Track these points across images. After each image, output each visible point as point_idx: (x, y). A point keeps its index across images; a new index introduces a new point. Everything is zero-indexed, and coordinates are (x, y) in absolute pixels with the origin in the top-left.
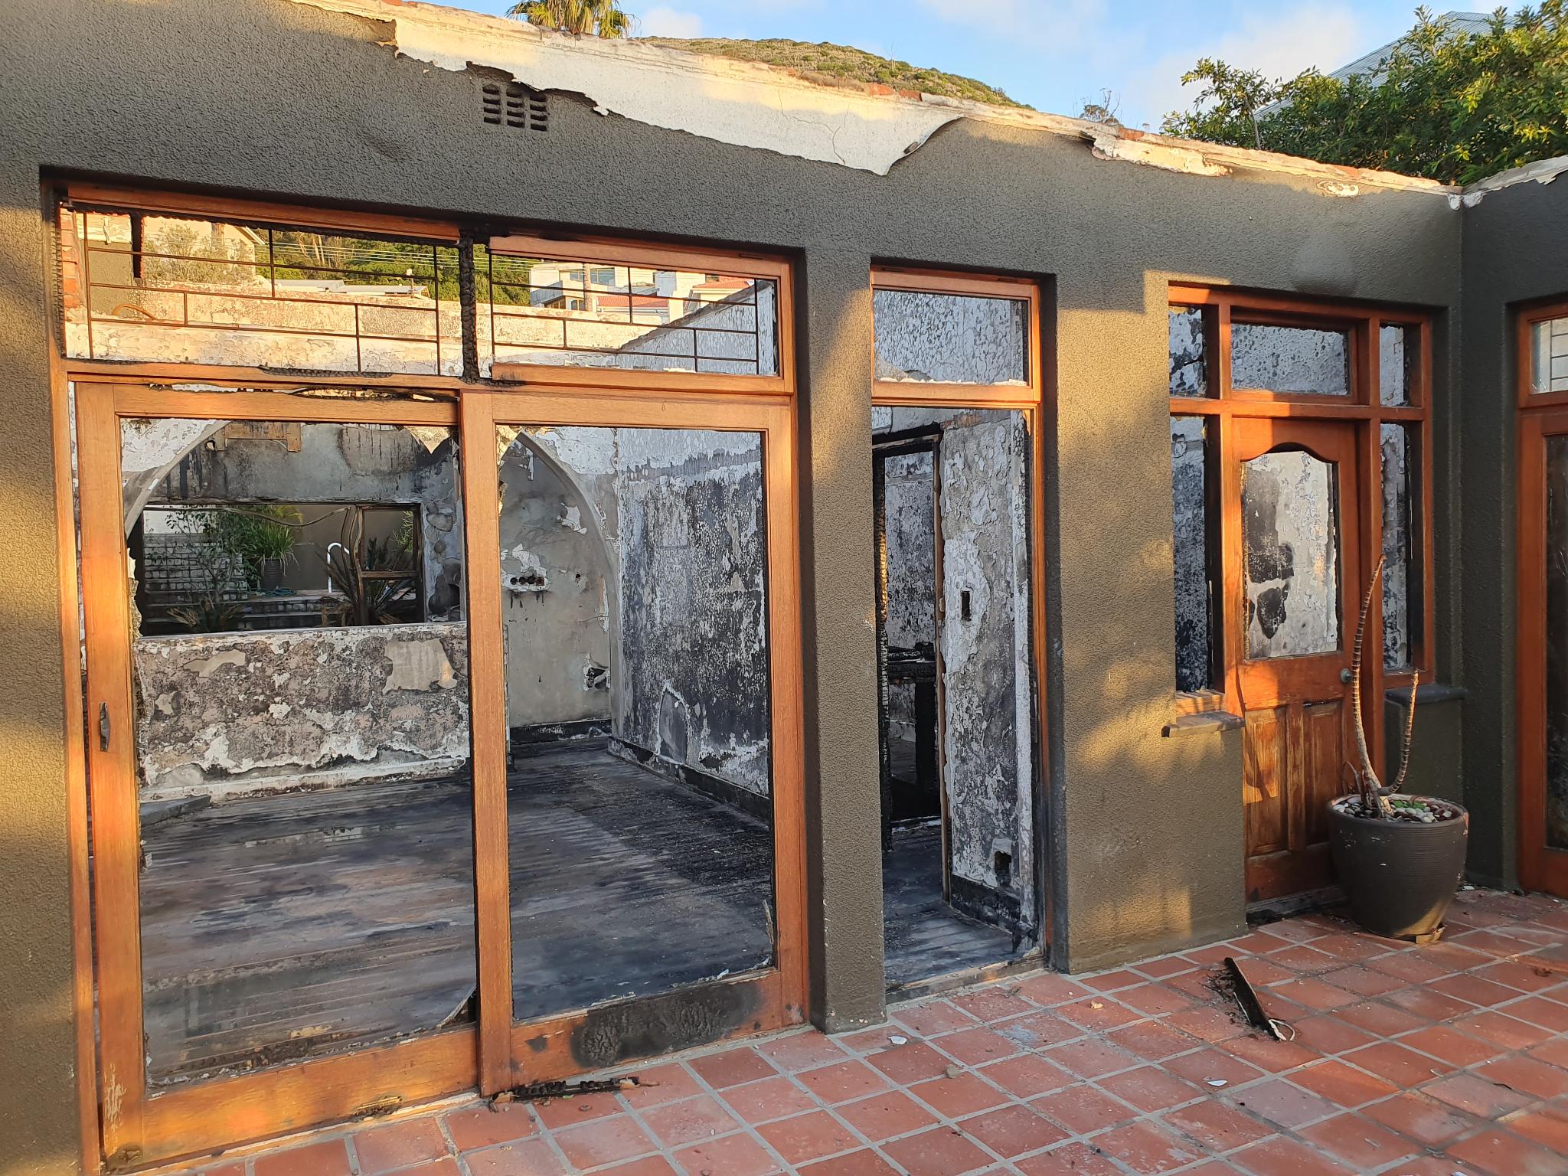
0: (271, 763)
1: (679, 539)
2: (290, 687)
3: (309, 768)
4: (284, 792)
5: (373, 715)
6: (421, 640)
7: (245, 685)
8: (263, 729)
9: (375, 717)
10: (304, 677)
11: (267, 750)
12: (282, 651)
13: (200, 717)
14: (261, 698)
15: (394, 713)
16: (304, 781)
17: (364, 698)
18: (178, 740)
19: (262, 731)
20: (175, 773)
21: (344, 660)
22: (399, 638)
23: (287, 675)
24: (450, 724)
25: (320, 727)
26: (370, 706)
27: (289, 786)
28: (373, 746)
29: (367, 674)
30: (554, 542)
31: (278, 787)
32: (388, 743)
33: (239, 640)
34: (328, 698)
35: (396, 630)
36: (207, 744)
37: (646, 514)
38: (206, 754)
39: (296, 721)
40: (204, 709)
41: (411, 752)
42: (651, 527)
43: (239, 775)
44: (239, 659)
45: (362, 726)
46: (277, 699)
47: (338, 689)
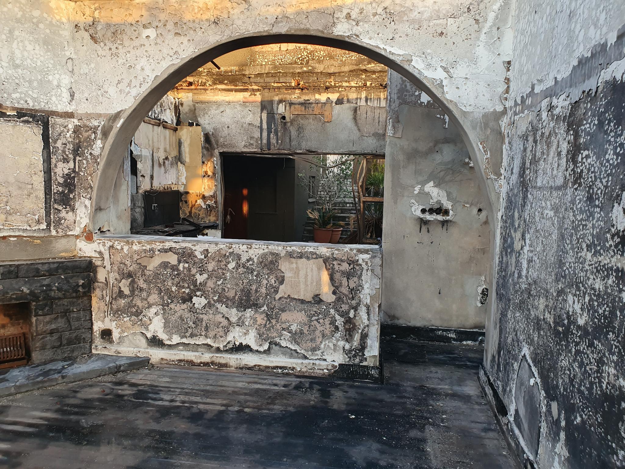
0: (192, 341)
1: (554, 177)
2: (208, 285)
3: (218, 350)
4: (199, 365)
5: (267, 315)
6: (308, 258)
7: (177, 280)
8: (187, 315)
9: (269, 317)
10: (219, 278)
11: (190, 331)
12: (203, 257)
13: (146, 300)
14: (187, 291)
15: (284, 316)
16: (214, 359)
17: (261, 301)
18: (133, 314)
19: (187, 316)
20: (130, 337)
21: (248, 268)
22: (290, 255)
23: (205, 276)
24: (327, 332)
25: (228, 319)
26: (265, 308)
27: (203, 361)
28: (266, 341)
29: (265, 282)
30: (461, 180)
31: (195, 361)
32: (278, 340)
33: (174, 245)
34: (234, 297)
35: (288, 248)
36: (150, 320)
37: (525, 150)
38: (150, 327)
39: (211, 312)
40: (149, 294)
41: (295, 350)
42: (528, 164)
43: (170, 346)
44: (173, 259)
45: (258, 323)
46: (198, 293)
47: (242, 290)
